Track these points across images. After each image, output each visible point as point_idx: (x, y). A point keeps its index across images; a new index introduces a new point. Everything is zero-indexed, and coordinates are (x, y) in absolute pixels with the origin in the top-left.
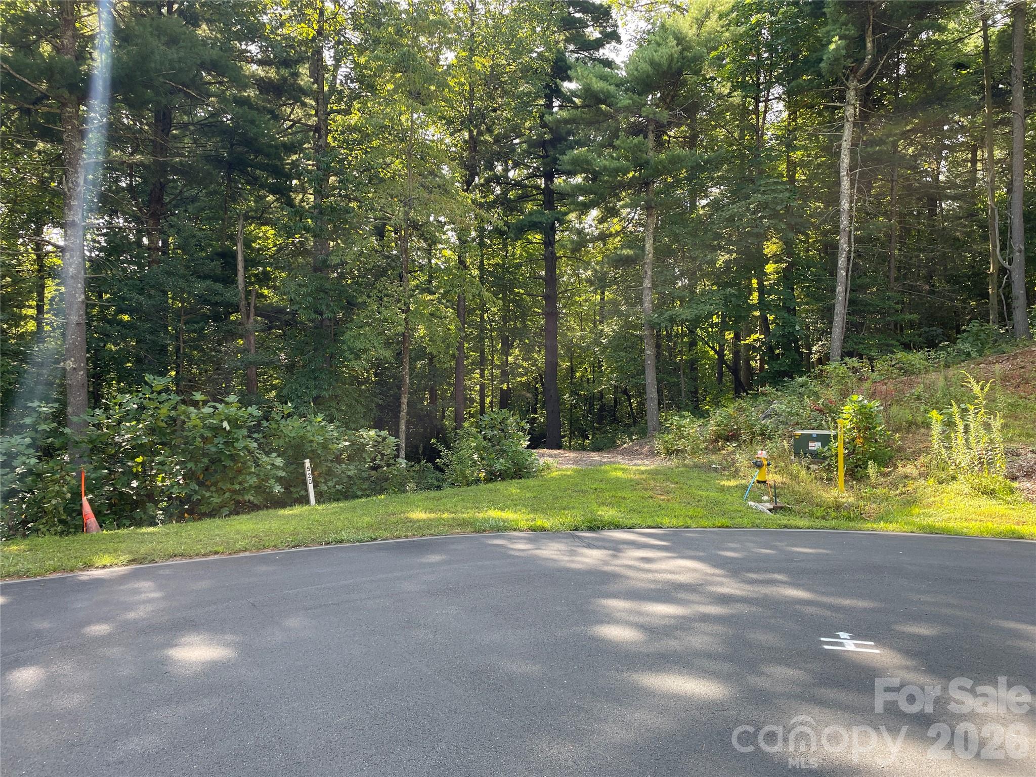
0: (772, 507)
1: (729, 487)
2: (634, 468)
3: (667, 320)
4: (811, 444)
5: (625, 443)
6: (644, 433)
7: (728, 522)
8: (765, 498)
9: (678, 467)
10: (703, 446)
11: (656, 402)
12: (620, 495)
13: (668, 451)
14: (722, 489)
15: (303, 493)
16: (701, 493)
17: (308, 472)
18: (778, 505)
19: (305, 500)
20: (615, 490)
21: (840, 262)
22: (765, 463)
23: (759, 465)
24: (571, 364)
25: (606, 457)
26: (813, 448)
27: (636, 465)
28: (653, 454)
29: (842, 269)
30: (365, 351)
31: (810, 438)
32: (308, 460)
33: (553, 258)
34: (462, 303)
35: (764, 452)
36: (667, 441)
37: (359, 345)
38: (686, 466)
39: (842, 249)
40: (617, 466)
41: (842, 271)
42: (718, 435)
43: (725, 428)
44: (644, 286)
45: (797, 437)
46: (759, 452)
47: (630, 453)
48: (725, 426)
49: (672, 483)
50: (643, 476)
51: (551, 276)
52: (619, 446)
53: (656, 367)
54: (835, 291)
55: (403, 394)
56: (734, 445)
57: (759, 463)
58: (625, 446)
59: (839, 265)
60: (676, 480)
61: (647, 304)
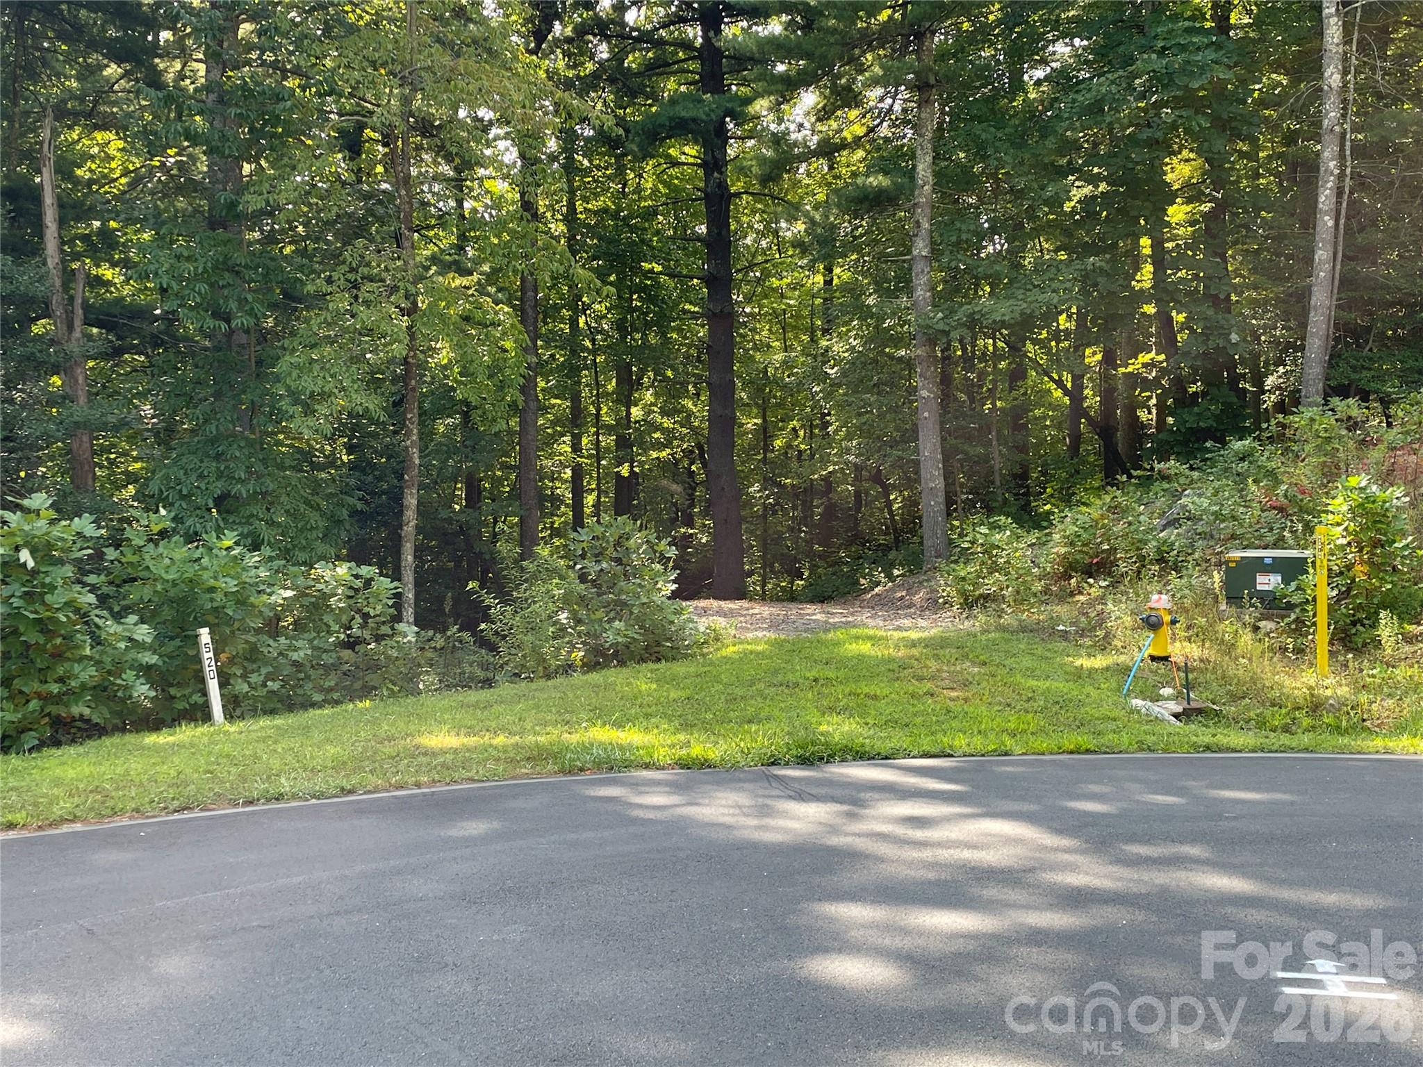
0: (1179, 709)
1: (1092, 672)
2: (897, 635)
3: (964, 325)
4: (1260, 579)
5: (878, 584)
6: (915, 564)
7: (1090, 742)
8: (1167, 691)
9: (987, 631)
10: (1038, 587)
11: (941, 498)
12: (866, 690)
13: (966, 599)
14: (1079, 675)
15: (197, 698)
16: (1034, 683)
17: (206, 656)
18: (1194, 705)
19: (202, 714)
20: (856, 681)
21: (1322, 199)
22: (1167, 618)
23: (1153, 624)
24: (765, 420)
25: (837, 614)
26: (1266, 588)
27: (899, 628)
28: (935, 605)
29: (1326, 213)
30: (325, 396)
31: (1259, 566)
32: (207, 630)
33: (722, 196)
34: (530, 294)
35: (1164, 597)
36: (963, 579)
37: (308, 384)
38: (1003, 629)
39: (1326, 171)
40: (860, 631)
41: (1327, 218)
42: (1070, 563)
43: (1085, 549)
44: (915, 253)
45: (1234, 565)
46: (1155, 597)
47: (888, 604)
48: (1084, 545)
49: (974, 664)
50: (915, 652)
51: (719, 234)
52: (865, 591)
53: (942, 423)
54: (1312, 260)
55: (408, 487)
56: (1103, 584)
57: (1153, 619)
58: (877, 590)
59: (1321, 206)
60: (982, 657)
61: (921, 293)
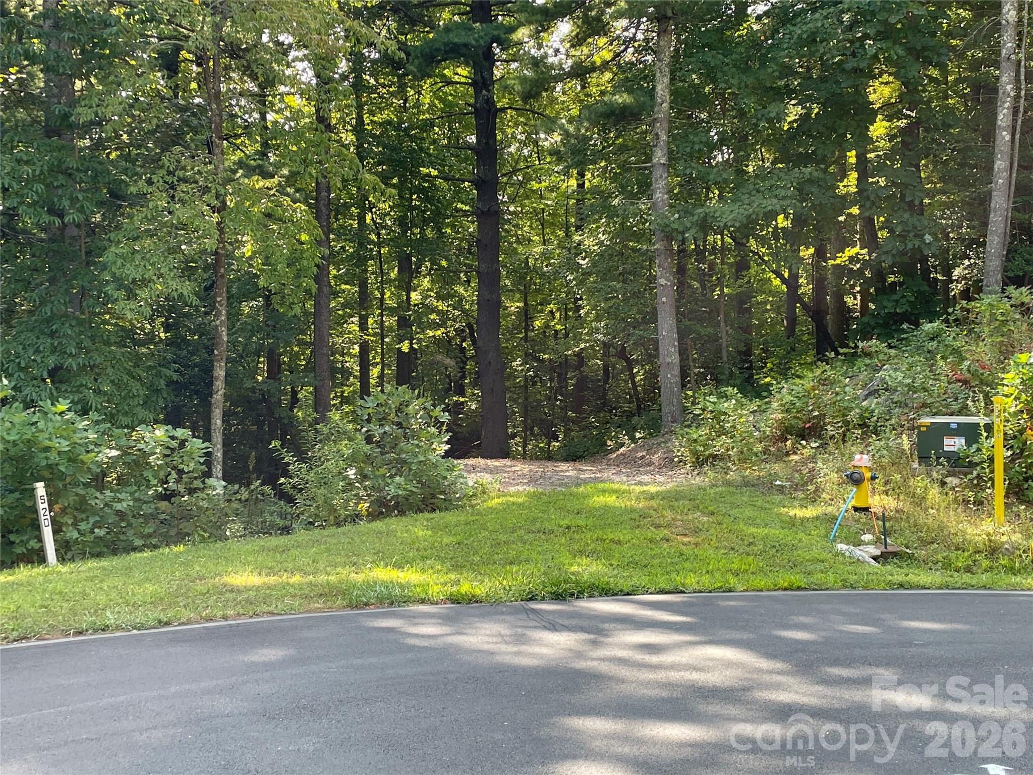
0: (878, 552)
1: (804, 520)
2: (638, 489)
3: (697, 225)
4: (947, 441)
5: (622, 445)
6: (655, 428)
7: (801, 580)
8: (867, 537)
9: (716, 486)
10: (759, 448)
11: (677, 371)
12: (611, 536)
13: (698, 458)
14: (793, 523)
15: (33, 544)
16: (754, 530)
17: (42, 506)
18: (890, 549)
19: (38, 557)
20: (603, 529)
21: (1001, 117)
22: (868, 475)
23: (855, 480)
24: (526, 304)
25: (587, 470)
26: (952, 449)
27: (640, 483)
28: (670, 463)
29: (1004, 129)
30: (145, 282)
31: (946, 430)
32: (42, 484)
33: (489, 111)
34: (324, 194)
35: (865, 457)
36: (695, 441)
37: (131, 272)
38: (729, 484)
39: (1004, 93)
40: (607, 486)
41: (1004, 133)
42: (786, 428)
43: (799, 415)
44: (655, 161)
45: (924, 429)
46: (858, 457)
47: (632, 463)
48: (798, 412)
49: (703, 513)
50: (653, 503)
51: (487, 143)
52: (612, 451)
53: (678, 307)
54: (992, 169)
55: (218, 361)
56: (814, 445)
57: (856, 475)
58: (621, 450)
59: (999, 123)
60: (710, 508)
61: (660, 195)
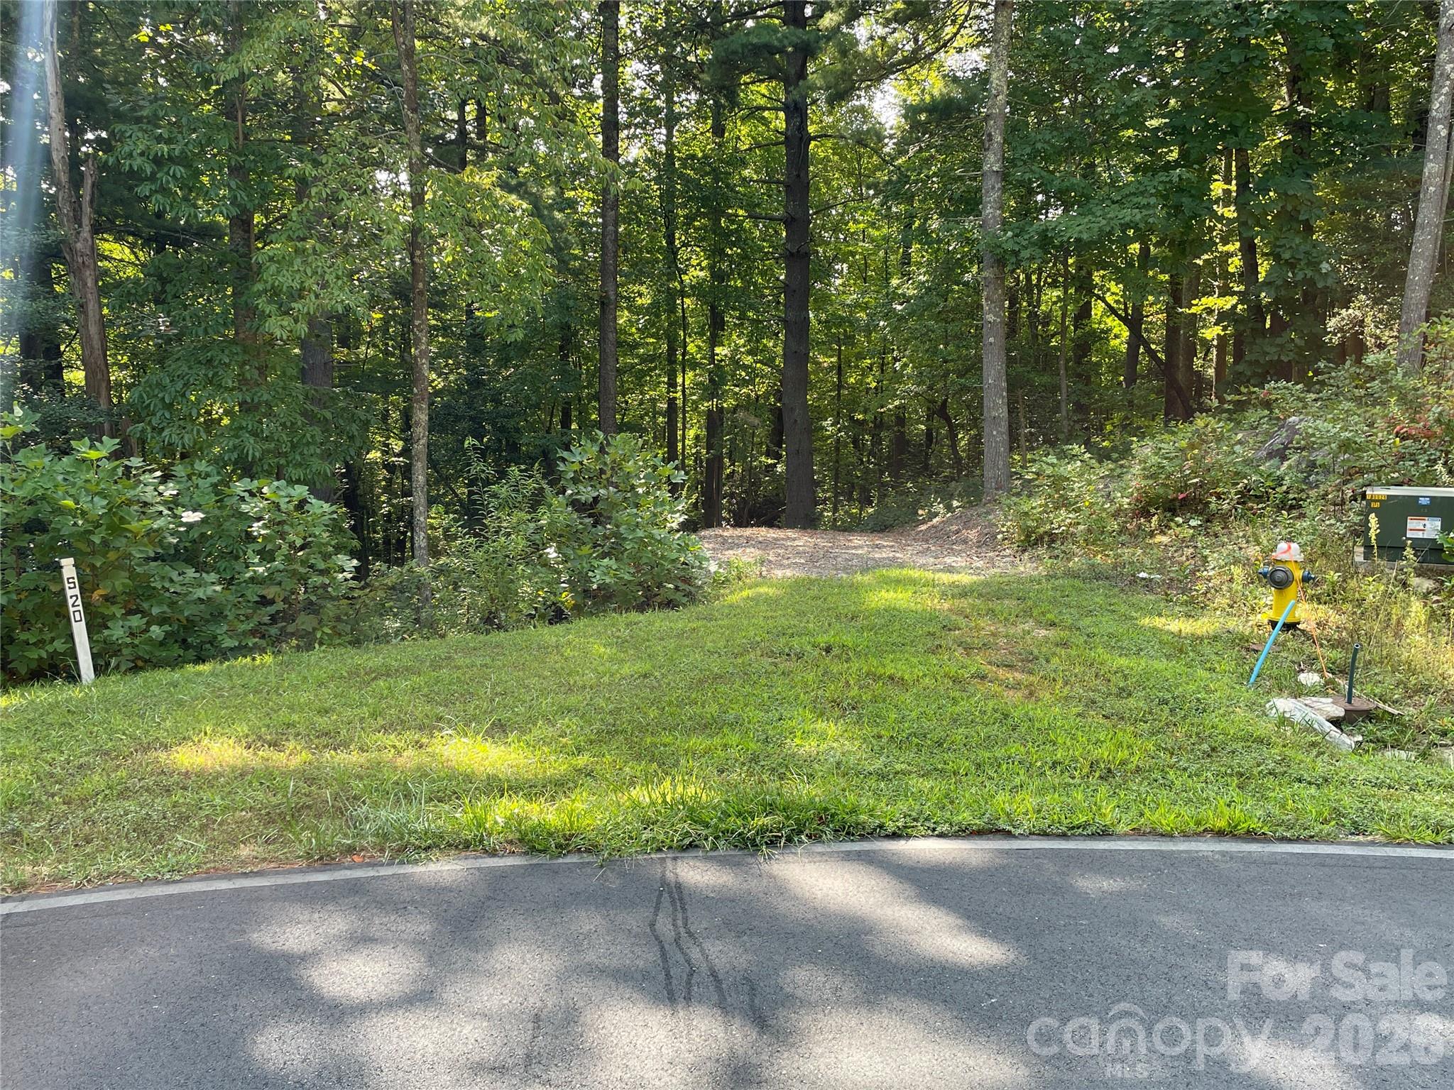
0: (1340, 712)
1: (1197, 639)
2: (946, 578)
3: (1034, 244)
4: (1412, 523)
5: (936, 515)
6: (974, 495)
8: (1309, 678)
9: (1055, 577)
10: (1114, 525)
11: (1004, 427)
13: (1028, 536)
14: (1179, 647)
15: (59, 645)
16: (1123, 662)
17: (69, 593)
18: (1358, 704)
22: (1298, 574)
23: (1278, 581)
25: (884, 548)
26: (1420, 535)
27: (950, 569)
28: (989, 541)
29: (1439, 121)
31: (1411, 507)
32: (71, 561)
33: (801, 139)
35: (1294, 546)
36: (1026, 514)
38: (1073, 575)
39: (1442, 75)
41: (1440, 127)
42: (1151, 499)
43: (1169, 482)
44: (986, 168)
45: (1377, 506)
47: (941, 537)
48: (1168, 478)
49: (1039, 623)
50: (964, 603)
51: (798, 176)
52: (924, 522)
53: (1008, 350)
54: (1421, 173)
55: (418, 402)
56: (1193, 523)
57: (1280, 575)
58: (935, 521)
59: (1434, 113)
60: (1048, 616)
61: (989, 211)
